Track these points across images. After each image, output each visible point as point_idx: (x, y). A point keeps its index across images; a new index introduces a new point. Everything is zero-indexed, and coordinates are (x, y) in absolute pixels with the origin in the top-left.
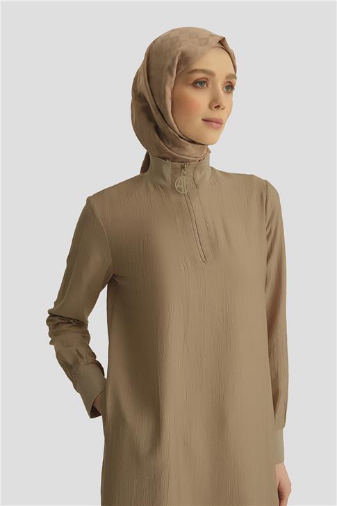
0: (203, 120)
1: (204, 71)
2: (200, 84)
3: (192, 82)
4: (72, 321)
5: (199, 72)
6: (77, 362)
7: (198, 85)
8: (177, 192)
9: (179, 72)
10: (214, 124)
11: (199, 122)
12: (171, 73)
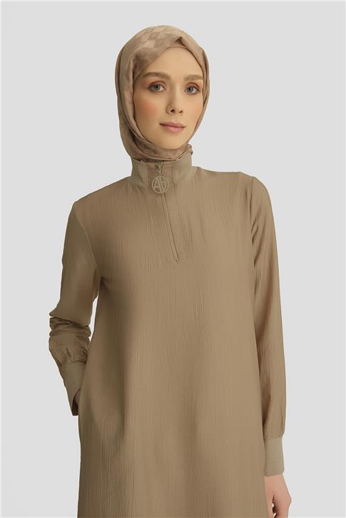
0: (161, 124)
1: (157, 74)
2: (154, 87)
3: (147, 86)
4: (68, 322)
5: (153, 76)
6: (65, 360)
7: (153, 89)
8: (157, 193)
9: (136, 76)
10: (172, 129)
11: (156, 126)
12: (128, 78)
